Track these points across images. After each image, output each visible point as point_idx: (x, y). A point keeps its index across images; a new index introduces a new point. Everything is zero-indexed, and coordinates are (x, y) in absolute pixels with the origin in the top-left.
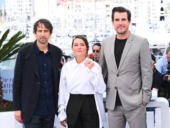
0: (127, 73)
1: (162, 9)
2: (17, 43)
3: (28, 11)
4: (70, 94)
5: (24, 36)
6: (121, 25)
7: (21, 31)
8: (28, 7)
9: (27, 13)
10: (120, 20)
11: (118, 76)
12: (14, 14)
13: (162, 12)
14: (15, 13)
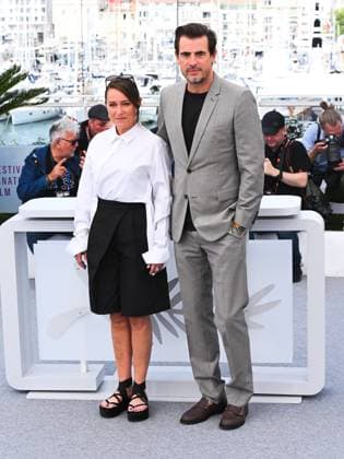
0: (209, 167)
1: (317, 23)
2: (11, 90)
3: (39, 22)
4: (99, 199)
5: (24, 77)
6: (193, 67)
7: (18, 65)
8: (40, 14)
9: (37, 27)
10: (193, 55)
11: (189, 171)
12: (8, 28)
13: (317, 29)
14: (11, 26)
